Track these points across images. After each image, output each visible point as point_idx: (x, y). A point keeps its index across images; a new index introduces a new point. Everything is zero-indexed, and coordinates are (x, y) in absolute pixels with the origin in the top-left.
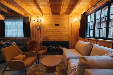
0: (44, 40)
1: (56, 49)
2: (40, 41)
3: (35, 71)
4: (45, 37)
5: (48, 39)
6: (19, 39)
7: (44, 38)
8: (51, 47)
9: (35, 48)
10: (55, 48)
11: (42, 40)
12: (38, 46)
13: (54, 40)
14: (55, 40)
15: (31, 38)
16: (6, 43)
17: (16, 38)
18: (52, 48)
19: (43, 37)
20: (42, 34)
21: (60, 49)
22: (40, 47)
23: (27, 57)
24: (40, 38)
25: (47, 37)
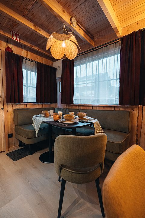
17: (93, 106)
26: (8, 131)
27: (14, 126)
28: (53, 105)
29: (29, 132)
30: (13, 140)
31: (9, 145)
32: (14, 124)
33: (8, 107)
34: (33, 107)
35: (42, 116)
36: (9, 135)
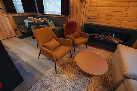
0: (87, 22)
1: (104, 40)
2: (81, 24)
3: (68, 63)
4: (91, 16)
5: (95, 22)
6: (57, 16)
7: (89, 18)
8: (96, 34)
9: (72, 33)
10: (102, 39)
11: (85, 22)
12: (76, 31)
13: (104, 24)
14: (107, 25)
15: (70, 17)
16: (44, 22)
17: (54, 15)
18: (97, 37)
19: (86, 17)
20: (86, 12)
21: (112, 41)
22: (79, 33)
23: (61, 45)
24: (82, 18)
25: (93, 18)
26: (14, 27)
27: (16, 25)
28: (35, 14)
29: (24, 27)
30: (18, 31)
31: (17, 34)
32: (16, 24)
33: (9, 15)
34: (24, 15)
35: (28, 20)
36: (15, 29)
